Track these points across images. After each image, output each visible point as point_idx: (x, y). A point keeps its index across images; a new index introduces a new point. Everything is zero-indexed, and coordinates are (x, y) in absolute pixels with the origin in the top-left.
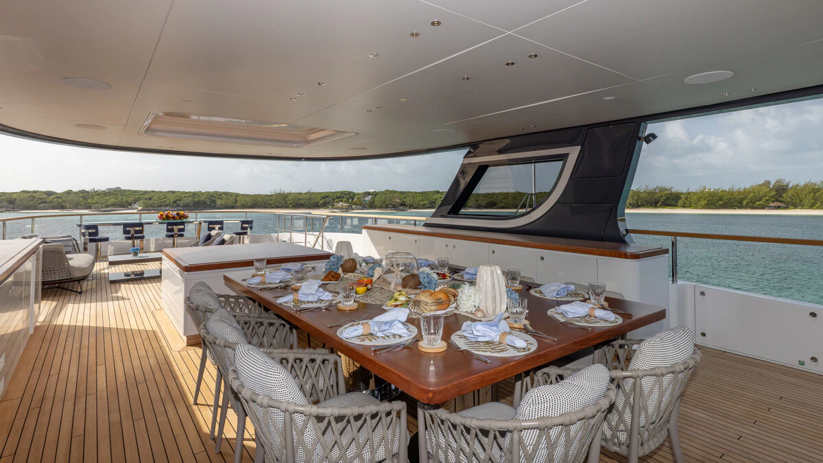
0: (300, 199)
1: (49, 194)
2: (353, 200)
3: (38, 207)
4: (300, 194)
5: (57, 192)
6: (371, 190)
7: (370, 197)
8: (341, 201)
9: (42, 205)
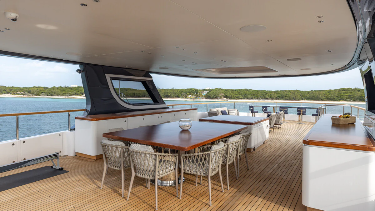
0: (168, 93)
1: (45, 88)
2: (197, 94)
3: (41, 94)
4: (168, 90)
5: (49, 87)
6: (207, 88)
7: (207, 92)
8: (191, 95)
9: (43, 94)
